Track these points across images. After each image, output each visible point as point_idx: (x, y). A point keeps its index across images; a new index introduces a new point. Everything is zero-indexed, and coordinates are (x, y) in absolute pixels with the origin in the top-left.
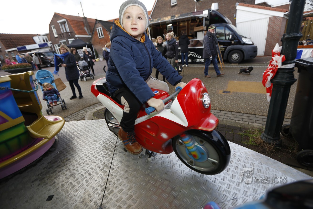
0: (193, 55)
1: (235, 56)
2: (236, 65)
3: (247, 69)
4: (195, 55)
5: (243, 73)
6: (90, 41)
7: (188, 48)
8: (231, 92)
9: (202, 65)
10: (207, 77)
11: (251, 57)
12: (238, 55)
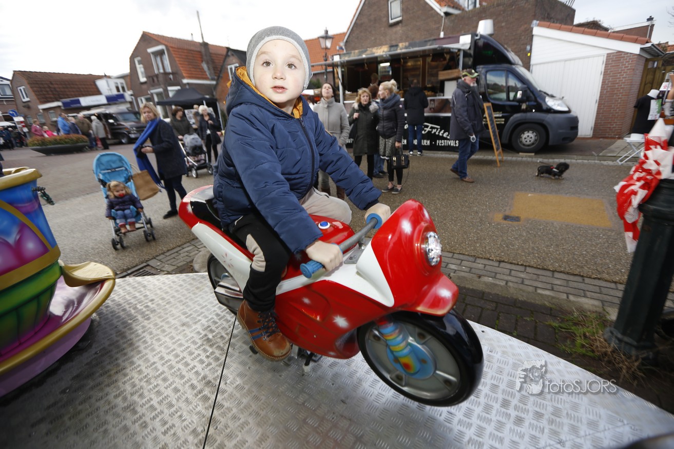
0: (433, 130)
1: (528, 136)
2: (530, 157)
3: (555, 166)
4: (438, 131)
5: (545, 175)
6: (212, 93)
7: (424, 114)
8: (522, 217)
9: (453, 153)
10: (465, 181)
11: (564, 139)
12: (535, 134)
